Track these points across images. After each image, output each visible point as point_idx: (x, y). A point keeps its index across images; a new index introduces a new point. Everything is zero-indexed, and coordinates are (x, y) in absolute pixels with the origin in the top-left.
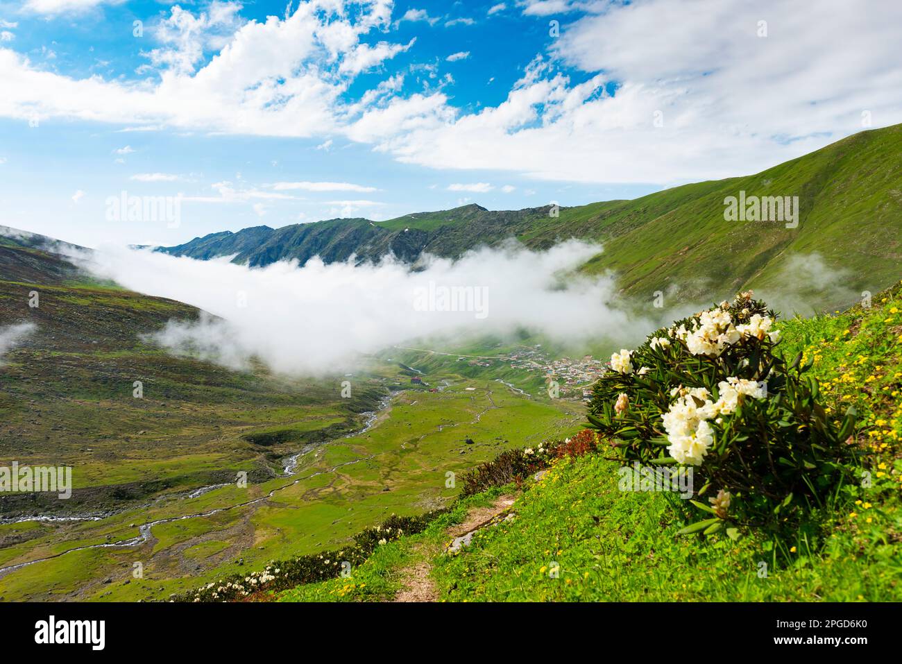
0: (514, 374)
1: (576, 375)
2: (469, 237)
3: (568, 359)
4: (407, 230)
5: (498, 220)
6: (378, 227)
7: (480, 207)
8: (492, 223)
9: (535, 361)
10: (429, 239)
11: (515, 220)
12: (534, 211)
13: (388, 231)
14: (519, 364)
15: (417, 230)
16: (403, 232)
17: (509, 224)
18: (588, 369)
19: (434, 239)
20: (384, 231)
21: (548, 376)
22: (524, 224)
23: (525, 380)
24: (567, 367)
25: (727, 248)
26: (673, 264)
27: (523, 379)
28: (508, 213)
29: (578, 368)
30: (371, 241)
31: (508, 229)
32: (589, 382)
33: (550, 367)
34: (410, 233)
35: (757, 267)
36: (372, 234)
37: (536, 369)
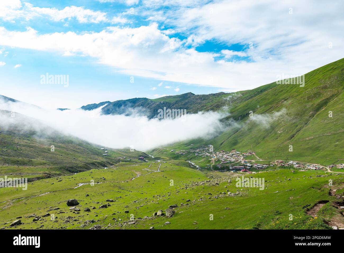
0: (196, 158)
1: (227, 159)
2: (187, 105)
3: (223, 151)
4: (162, 102)
5: (199, 98)
6: (151, 101)
7: (192, 94)
8: (197, 99)
9: (207, 152)
10: (171, 106)
11: (206, 98)
12: (214, 95)
13: (155, 102)
14: (199, 153)
15: (166, 102)
16: (161, 103)
17: (204, 100)
18: (234, 156)
19: (173, 106)
20: (154, 103)
21: (212, 159)
22: (210, 100)
23: (201, 161)
24: (223, 155)
25: (304, 98)
26: (277, 107)
27: (200, 160)
28: (203, 96)
29: (228, 156)
30: (148, 106)
31: (203, 102)
32: (233, 162)
33: (214, 155)
34: (163, 103)
35: (322, 106)
36: (149, 104)
37: (207, 156)
